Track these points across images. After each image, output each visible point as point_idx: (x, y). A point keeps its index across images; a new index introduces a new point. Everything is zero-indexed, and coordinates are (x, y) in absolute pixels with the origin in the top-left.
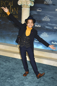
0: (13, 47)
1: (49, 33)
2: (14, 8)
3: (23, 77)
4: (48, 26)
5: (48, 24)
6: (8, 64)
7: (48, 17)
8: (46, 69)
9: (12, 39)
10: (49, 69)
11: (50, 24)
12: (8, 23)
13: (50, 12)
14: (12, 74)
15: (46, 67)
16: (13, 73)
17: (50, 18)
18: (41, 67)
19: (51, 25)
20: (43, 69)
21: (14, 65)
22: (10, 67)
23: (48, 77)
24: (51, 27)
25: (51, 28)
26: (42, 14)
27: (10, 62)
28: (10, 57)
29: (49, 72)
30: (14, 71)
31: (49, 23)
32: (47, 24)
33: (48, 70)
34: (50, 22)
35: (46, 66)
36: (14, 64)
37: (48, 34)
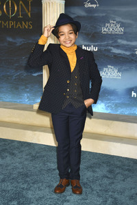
0: (22, 112)
1: (124, 68)
2: (21, 2)
3: (55, 196)
4: (118, 47)
5: (119, 41)
6: (8, 159)
7: (118, 22)
8: (120, 171)
9: (17, 89)
10: (129, 170)
11: (124, 42)
12: (6, 44)
13: (123, 9)
14: (23, 189)
15: (119, 164)
16: (25, 186)
17: (122, 25)
18: (105, 165)
19: (128, 45)
20: (111, 172)
21: (26, 163)
22: (15, 168)
23: (127, 193)
24: (126, 50)
25: (128, 53)
26: (101, 15)
27: (13, 154)
28: (13, 141)
29: (129, 179)
30: (28, 179)
31: (121, 38)
32: (116, 42)
33: (127, 172)
34: (125, 36)
35: (120, 161)
36: (26, 159)
37: (119, 71)
